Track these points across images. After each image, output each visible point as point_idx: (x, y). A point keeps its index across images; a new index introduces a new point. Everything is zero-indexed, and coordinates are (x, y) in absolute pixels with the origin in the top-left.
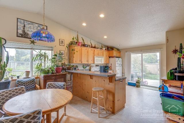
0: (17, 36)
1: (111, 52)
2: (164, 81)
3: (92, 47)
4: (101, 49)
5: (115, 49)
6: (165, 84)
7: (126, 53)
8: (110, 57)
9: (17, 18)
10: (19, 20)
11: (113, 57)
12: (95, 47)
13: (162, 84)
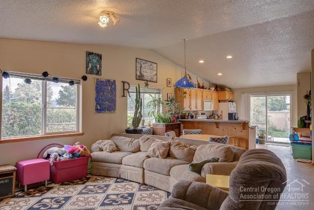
0: (137, 79)
1: (222, 93)
2: (294, 129)
3: (199, 87)
4: (209, 89)
5: (227, 89)
6: (295, 133)
7: (243, 95)
8: (219, 101)
9: (136, 58)
10: (138, 60)
11: (224, 101)
12: (203, 87)
13: (292, 133)
